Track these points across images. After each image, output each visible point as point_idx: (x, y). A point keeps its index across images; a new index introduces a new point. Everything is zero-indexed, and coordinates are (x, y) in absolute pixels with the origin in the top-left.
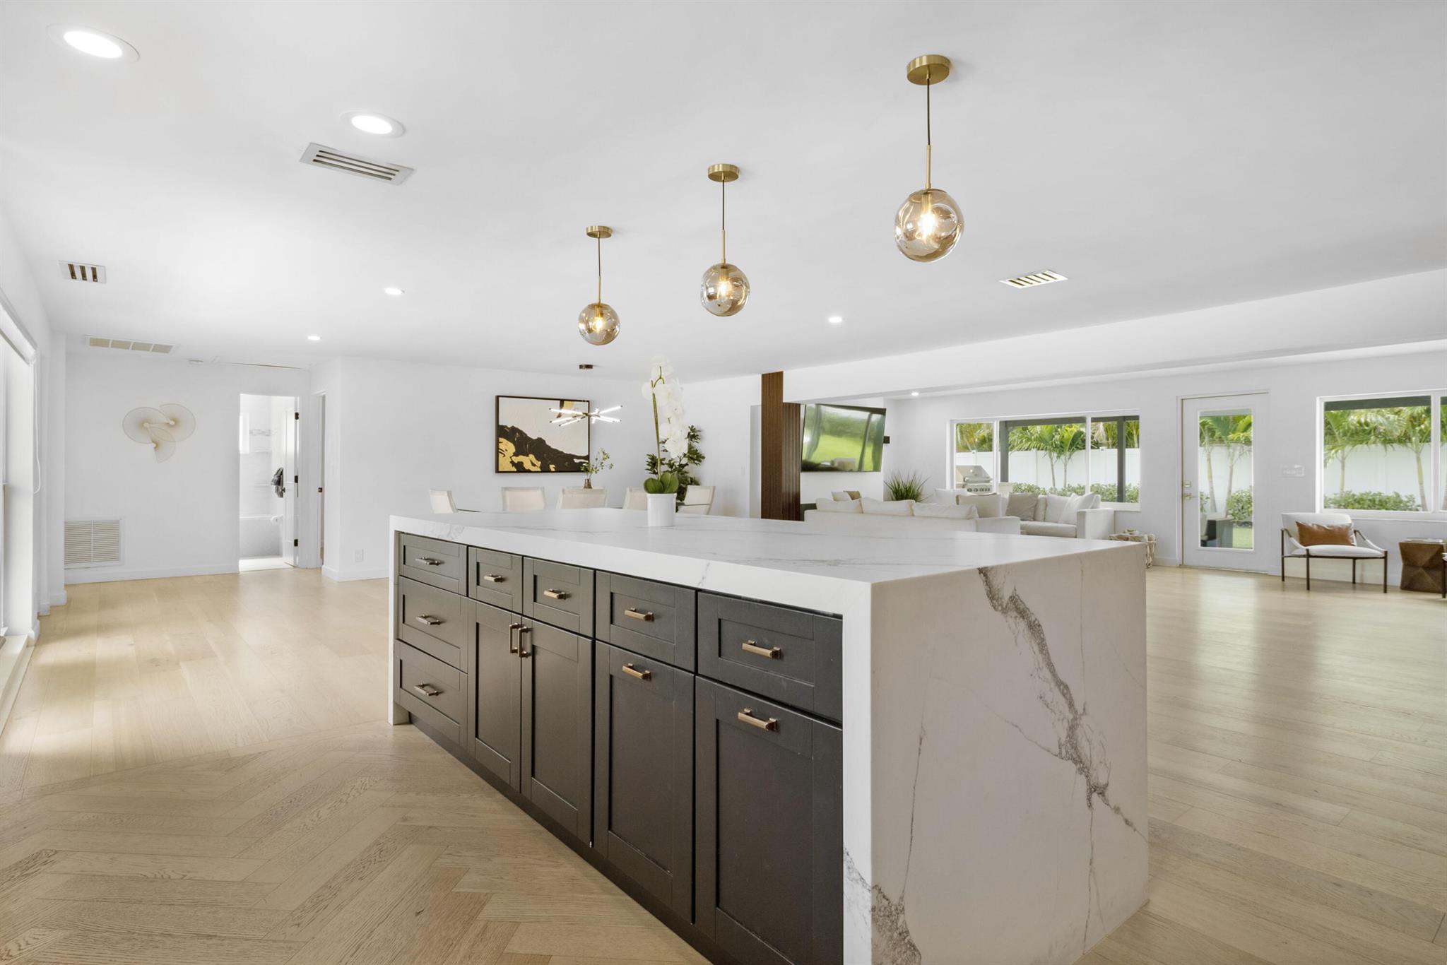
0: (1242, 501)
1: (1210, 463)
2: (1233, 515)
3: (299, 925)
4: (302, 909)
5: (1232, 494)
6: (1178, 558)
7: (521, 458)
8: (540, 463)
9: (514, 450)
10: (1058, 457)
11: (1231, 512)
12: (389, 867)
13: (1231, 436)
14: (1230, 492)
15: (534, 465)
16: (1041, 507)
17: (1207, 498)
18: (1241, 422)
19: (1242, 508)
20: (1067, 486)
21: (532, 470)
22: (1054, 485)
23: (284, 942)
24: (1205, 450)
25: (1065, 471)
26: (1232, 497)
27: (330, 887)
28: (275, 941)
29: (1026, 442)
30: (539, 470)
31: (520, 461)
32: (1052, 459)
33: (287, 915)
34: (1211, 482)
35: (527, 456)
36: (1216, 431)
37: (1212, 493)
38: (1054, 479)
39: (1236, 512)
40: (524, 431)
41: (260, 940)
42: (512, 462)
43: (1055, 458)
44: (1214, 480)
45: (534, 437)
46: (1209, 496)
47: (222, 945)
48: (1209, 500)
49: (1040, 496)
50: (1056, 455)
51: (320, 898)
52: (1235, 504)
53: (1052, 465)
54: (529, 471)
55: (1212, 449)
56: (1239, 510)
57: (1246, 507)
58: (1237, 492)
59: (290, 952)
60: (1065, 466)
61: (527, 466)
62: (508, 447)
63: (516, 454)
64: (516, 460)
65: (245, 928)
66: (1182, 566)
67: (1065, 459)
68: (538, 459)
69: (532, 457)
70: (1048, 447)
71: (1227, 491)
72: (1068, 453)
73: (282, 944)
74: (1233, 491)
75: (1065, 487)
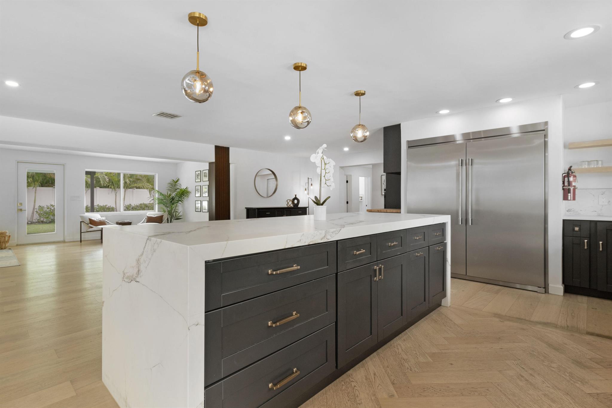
3: (487, 390)
4: (481, 394)
6: (16, 241)
12: (433, 383)
23: (498, 388)
27: (461, 394)
28: (501, 391)
33: (488, 396)
41: (505, 395)
47: (520, 404)
51: (470, 392)
59: (499, 384)
65: (506, 404)
66: (18, 245)
73: (499, 388)
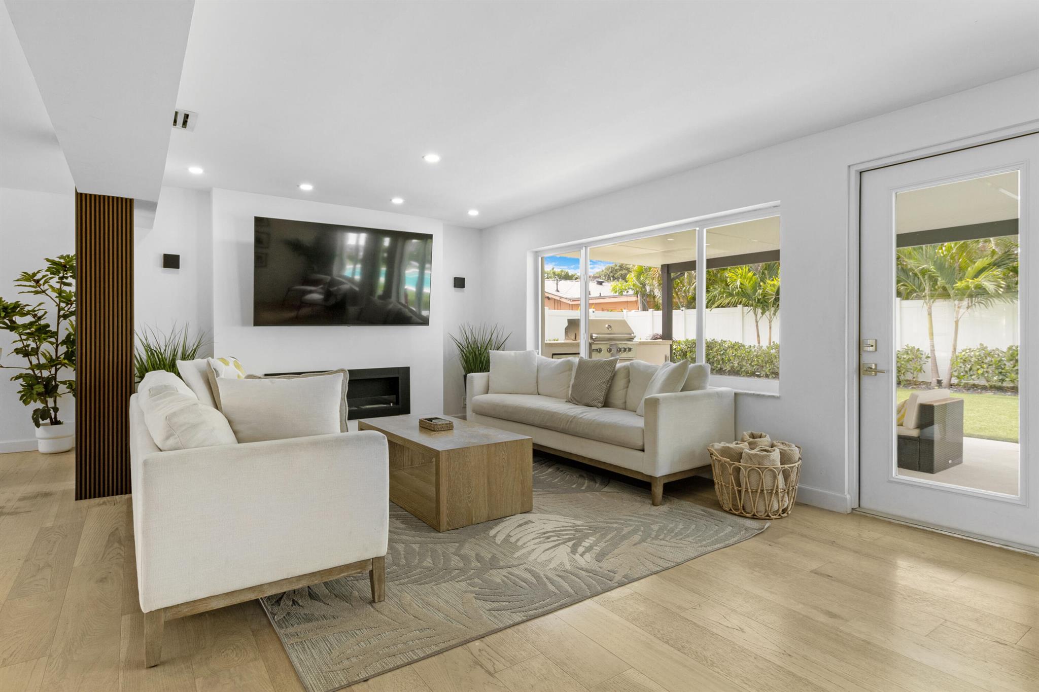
0: (970, 361)
1: (931, 317)
2: (958, 377)
5: (957, 353)
6: (849, 497)
10: (763, 314)
11: (956, 374)
13: (959, 285)
14: (955, 349)
16: (620, 383)
17: (928, 357)
18: (969, 269)
19: (970, 369)
20: (772, 344)
22: (759, 343)
24: (925, 302)
25: (770, 328)
26: (957, 357)
29: (727, 297)
32: (756, 315)
34: (932, 339)
36: (939, 279)
37: (933, 351)
38: (758, 336)
39: (962, 374)
43: (759, 315)
44: (935, 338)
46: (929, 355)
48: (929, 360)
49: (618, 365)
50: (759, 311)
52: (961, 365)
53: (757, 322)
55: (933, 302)
56: (966, 372)
57: (974, 368)
58: (963, 351)
60: (770, 322)
66: (859, 513)
67: (770, 315)
70: (750, 302)
71: (951, 349)
72: (773, 309)
74: (959, 349)
75: (770, 344)
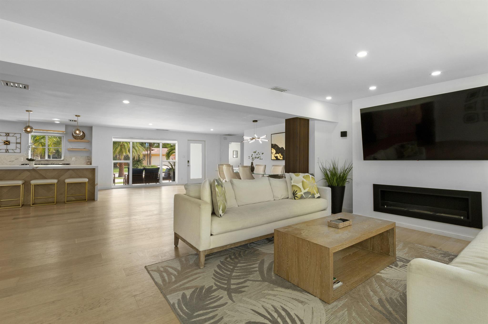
7: (277, 155)
8: (282, 156)
9: (275, 152)
15: (281, 157)
21: (280, 159)
30: (282, 159)
31: (277, 156)
35: (279, 154)
40: (278, 145)
42: (275, 156)
45: (281, 147)
54: (279, 159)
61: (279, 158)
62: (274, 151)
63: (276, 154)
64: (276, 155)
68: (282, 155)
69: (280, 154)
